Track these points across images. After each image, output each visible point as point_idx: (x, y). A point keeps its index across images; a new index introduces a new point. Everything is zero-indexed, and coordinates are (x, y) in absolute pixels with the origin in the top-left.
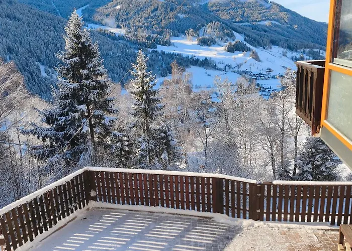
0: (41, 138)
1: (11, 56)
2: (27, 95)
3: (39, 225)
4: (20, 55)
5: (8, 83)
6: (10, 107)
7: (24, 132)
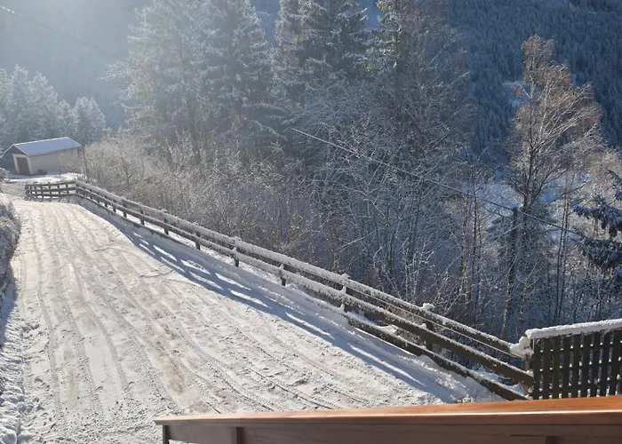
0: (607, 228)
1: (581, 75)
2: (600, 146)
3: (593, 381)
4: (597, 73)
5: (572, 122)
6: (566, 163)
7: (580, 211)
